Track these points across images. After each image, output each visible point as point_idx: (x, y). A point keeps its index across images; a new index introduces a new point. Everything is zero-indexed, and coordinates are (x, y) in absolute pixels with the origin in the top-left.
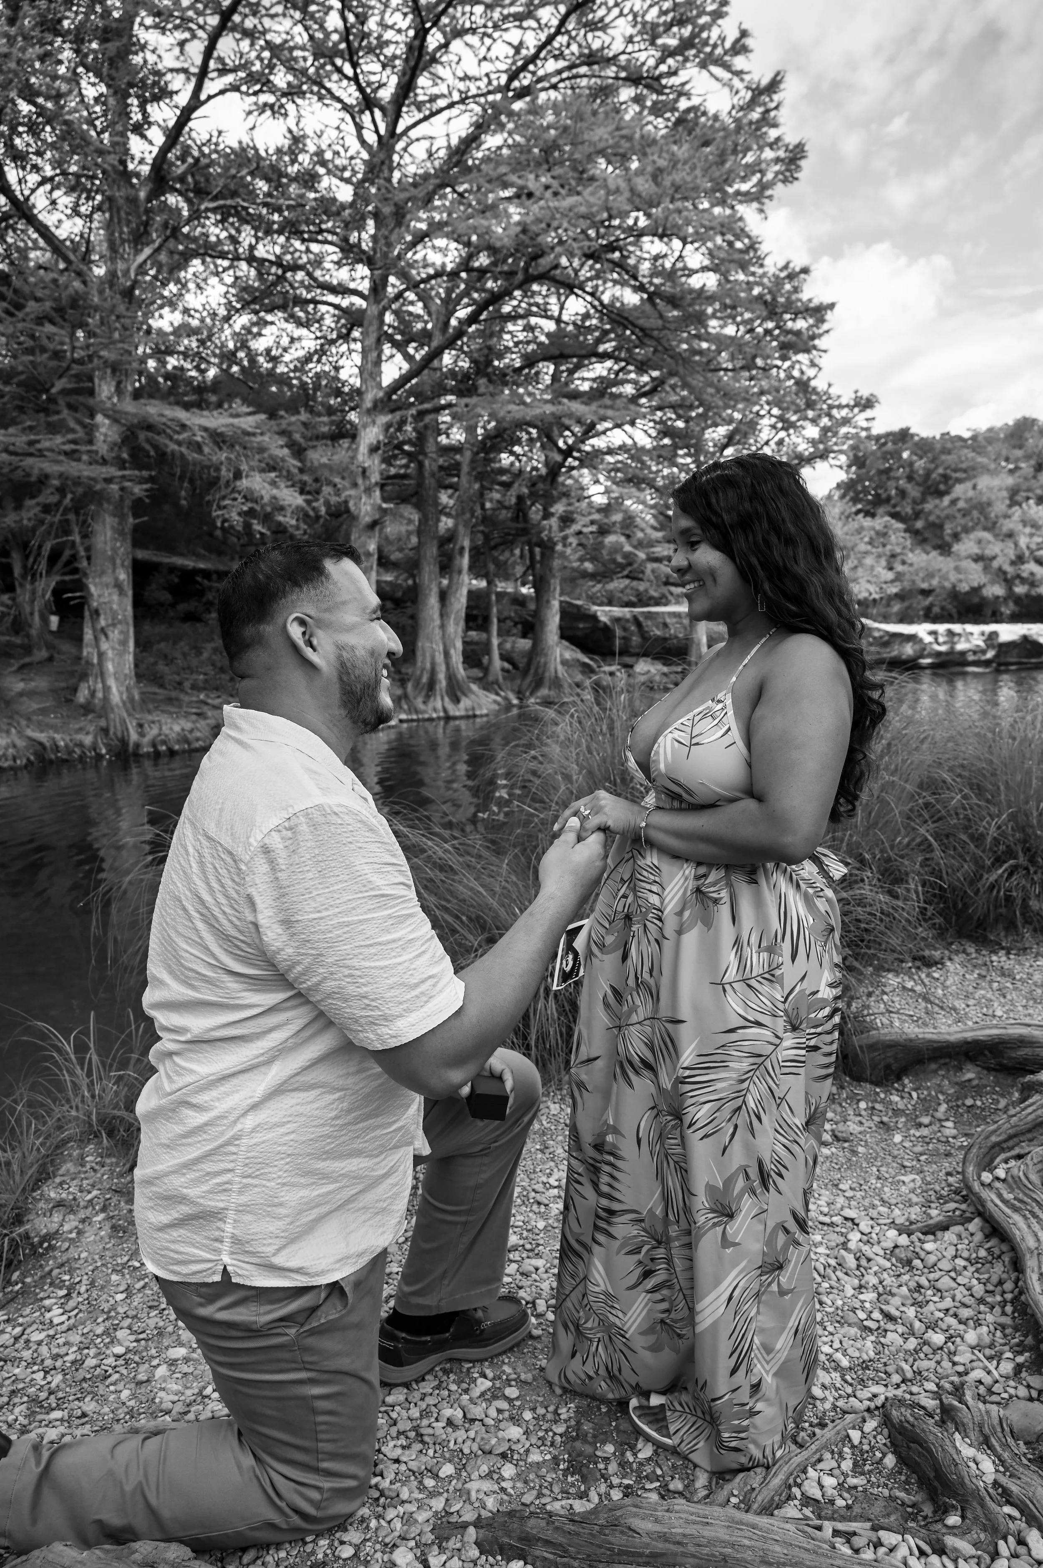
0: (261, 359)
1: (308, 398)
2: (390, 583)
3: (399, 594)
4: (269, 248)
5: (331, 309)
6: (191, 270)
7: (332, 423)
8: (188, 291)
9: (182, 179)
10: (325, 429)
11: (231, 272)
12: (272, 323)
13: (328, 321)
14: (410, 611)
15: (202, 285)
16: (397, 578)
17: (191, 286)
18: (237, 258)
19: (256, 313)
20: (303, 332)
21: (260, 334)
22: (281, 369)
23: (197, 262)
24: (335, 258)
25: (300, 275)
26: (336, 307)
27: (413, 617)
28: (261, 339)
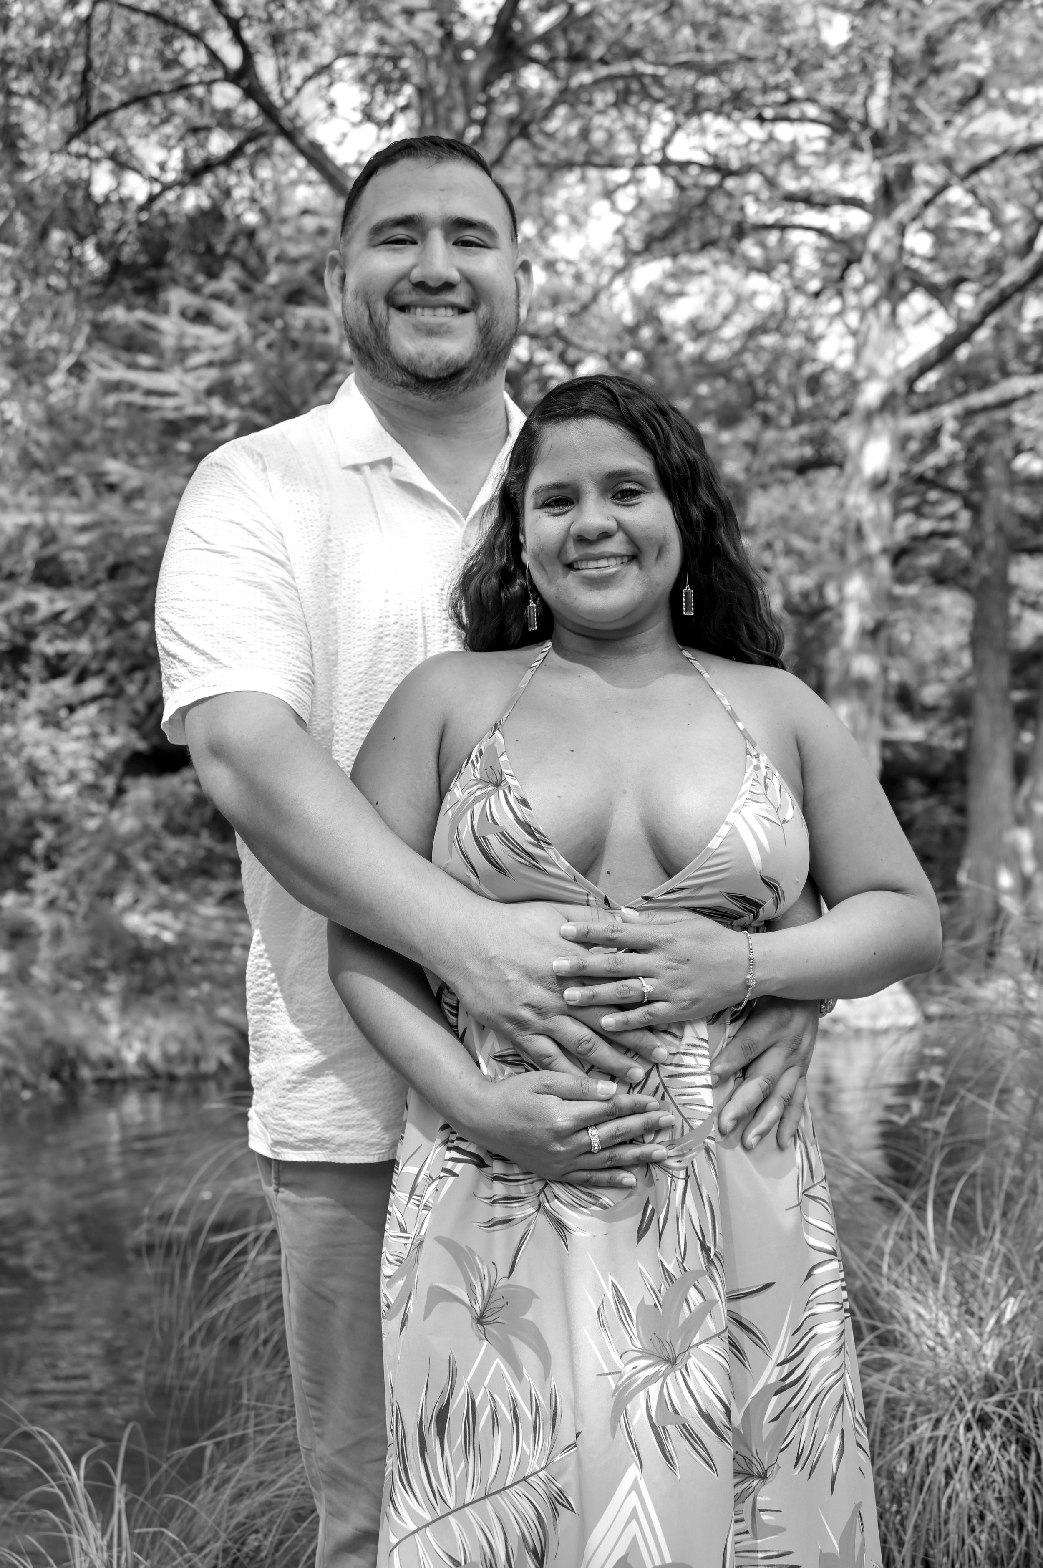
0: (680, 337)
1: (756, 398)
2: (916, 745)
3: (937, 768)
4: (696, 140)
5: (811, 238)
6: (562, 194)
7: (804, 440)
8: (555, 229)
9: (546, 39)
10: (793, 454)
11: (631, 190)
12: (702, 272)
13: (807, 260)
14: (956, 798)
15: (581, 217)
16: (930, 734)
17: (562, 220)
18: (640, 164)
19: (674, 256)
20: (757, 282)
21: (681, 294)
22: (718, 352)
23: (572, 177)
24: (820, 146)
25: (754, 181)
26: (821, 232)
27: (961, 810)
28: (681, 302)
